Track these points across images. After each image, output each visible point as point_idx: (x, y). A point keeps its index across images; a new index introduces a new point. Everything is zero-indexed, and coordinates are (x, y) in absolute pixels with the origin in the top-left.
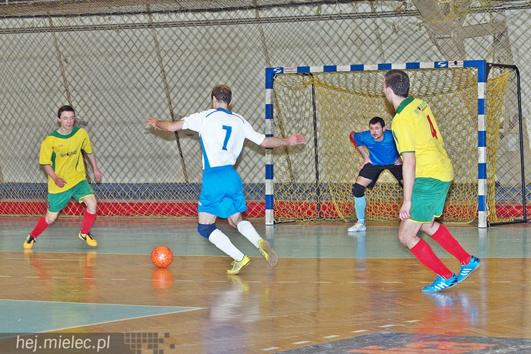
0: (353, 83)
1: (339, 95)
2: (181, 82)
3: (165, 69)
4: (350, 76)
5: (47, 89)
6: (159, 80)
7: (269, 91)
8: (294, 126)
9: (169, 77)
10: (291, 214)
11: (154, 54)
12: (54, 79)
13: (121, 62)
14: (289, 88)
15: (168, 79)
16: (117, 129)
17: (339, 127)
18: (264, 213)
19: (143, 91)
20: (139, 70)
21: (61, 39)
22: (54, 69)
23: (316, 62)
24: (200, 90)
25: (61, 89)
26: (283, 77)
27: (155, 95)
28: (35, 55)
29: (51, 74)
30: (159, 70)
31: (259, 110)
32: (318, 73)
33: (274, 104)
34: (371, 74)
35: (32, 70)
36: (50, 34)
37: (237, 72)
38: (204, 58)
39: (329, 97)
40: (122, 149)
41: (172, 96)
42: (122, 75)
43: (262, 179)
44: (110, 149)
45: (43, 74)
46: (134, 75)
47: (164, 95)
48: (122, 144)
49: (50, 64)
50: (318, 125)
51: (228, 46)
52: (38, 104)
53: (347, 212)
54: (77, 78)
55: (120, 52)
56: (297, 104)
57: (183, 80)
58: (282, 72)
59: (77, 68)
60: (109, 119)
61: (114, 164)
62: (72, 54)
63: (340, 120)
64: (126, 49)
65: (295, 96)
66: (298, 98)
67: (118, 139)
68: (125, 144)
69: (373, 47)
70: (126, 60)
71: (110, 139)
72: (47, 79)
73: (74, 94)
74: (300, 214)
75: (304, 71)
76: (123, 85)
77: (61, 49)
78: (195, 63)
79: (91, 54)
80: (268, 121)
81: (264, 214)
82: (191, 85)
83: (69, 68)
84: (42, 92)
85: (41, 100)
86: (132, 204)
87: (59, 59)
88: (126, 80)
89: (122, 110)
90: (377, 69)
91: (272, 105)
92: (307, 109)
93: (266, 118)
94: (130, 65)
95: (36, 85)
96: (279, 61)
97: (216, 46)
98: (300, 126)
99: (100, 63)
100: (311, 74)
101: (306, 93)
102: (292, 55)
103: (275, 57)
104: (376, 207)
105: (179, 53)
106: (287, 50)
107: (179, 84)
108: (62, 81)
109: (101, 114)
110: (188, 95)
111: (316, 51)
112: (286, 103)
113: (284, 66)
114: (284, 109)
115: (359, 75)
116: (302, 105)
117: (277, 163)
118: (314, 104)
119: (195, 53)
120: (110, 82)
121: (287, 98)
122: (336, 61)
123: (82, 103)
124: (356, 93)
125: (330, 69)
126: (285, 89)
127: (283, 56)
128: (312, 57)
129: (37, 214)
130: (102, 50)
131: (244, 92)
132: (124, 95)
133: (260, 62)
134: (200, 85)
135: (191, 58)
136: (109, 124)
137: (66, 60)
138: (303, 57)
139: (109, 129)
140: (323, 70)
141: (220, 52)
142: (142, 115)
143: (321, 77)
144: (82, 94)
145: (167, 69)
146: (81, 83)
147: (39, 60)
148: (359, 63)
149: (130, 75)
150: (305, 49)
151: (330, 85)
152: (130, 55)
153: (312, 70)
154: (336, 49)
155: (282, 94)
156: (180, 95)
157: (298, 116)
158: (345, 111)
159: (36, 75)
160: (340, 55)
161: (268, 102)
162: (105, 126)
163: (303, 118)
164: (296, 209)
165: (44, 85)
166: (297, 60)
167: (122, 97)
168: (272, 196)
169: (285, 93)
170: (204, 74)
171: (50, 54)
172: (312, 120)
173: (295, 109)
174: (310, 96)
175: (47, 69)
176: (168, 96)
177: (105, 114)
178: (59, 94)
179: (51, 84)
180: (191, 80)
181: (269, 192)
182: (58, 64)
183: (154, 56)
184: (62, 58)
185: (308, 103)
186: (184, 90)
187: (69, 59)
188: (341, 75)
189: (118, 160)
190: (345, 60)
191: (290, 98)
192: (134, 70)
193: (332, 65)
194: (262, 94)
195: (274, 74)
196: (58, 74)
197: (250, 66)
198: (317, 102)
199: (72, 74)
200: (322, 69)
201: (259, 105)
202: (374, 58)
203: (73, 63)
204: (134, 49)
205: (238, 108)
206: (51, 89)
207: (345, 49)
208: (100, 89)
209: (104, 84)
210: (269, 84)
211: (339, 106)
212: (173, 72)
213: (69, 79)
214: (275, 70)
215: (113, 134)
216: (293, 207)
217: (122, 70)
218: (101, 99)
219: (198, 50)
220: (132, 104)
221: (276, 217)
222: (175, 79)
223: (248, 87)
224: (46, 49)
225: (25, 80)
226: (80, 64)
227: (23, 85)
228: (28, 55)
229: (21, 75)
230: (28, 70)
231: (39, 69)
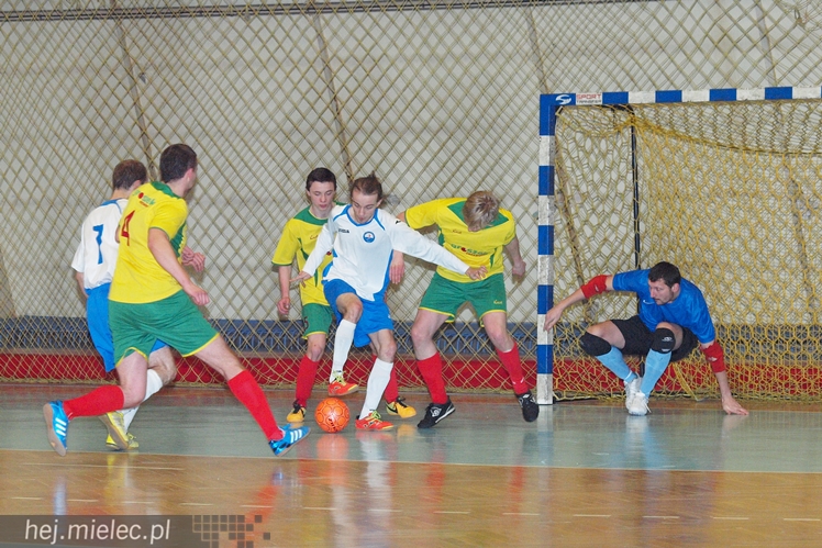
0: (714, 126)
1: (686, 149)
2: (372, 121)
3: (339, 95)
4: (709, 111)
5: (107, 132)
6: (329, 116)
7: (546, 139)
8: (594, 210)
9: (348, 111)
10: (587, 384)
11: (319, 66)
12: (121, 112)
13: (252, 80)
14: (586, 134)
15: (344, 116)
16: (244, 212)
17: (684, 212)
18: (533, 381)
19: (296, 137)
20: (287, 97)
21: (134, 32)
22: (121, 91)
23: (640, 84)
24: (409, 137)
25: (133, 132)
26: (575, 112)
27: (321, 146)
28: (82, 62)
29: (113, 102)
30: (327, 96)
31: (526, 178)
32: (644, 106)
33: (556, 167)
34: (750, 108)
35: (76, 93)
36: (112, 23)
37: (484, 102)
38: (417, 74)
39: (665, 152)
40: (252, 252)
41: (352, 147)
42: (255, 106)
43: (530, 312)
44: (229, 252)
45: (98, 102)
46: (279, 107)
47: (337, 147)
48: (252, 242)
49: (113, 82)
50: (642, 208)
51: (466, 52)
52: (88, 162)
53: (699, 382)
54: (166, 111)
55: (252, 61)
56: (601, 166)
57: (376, 116)
58: (573, 103)
60: (229, 192)
61: (237, 282)
62: (157, 63)
63: (688, 198)
64: (264, 55)
65: (596, 151)
66: (604, 156)
67: (245, 232)
68: (260, 243)
69: (756, 54)
70: (264, 76)
71: (229, 232)
72: (106, 112)
74: (605, 385)
75: (616, 101)
76: (256, 125)
77: (134, 52)
78: (400, 84)
79: (195, 63)
80: (544, 199)
81: (535, 382)
82: (392, 128)
83: (150, 92)
84: (96, 138)
85: (93, 153)
86: (271, 361)
87: (129, 73)
88: (263, 116)
89: (254, 175)
90: (762, 97)
91: (552, 168)
92: (621, 177)
93: (540, 194)
94: (272, 86)
95: (84, 123)
96: (566, 81)
97: (441, 51)
98: (607, 210)
99: (211, 82)
100: (630, 108)
101: (619, 144)
102: (593, 68)
103: (557, 72)
104: (757, 372)
105: (368, 65)
106: (583, 59)
107: (368, 125)
108: (136, 116)
109: (213, 182)
110: (385, 147)
111: (641, 62)
112: (578, 164)
113: (576, 91)
114: (575, 177)
115: (725, 109)
116: (611, 169)
117: (561, 282)
118: (634, 165)
119: (401, 64)
120: (230, 118)
121: (581, 154)
122: (679, 82)
124: (719, 145)
125: (669, 97)
126: (579, 136)
127: (575, 70)
128: (632, 73)
129: (82, 378)
130: (216, 55)
131: (496, 142)
132: (257, 145)
133: (529, 83)
134: (409, 127)
135: (393, 73)
136: (228, 203)
137: (142, 76)
138: (614, 73)
139: (229, 212)
140: (654, 100)
141: (450, 62)
142: (294, 185)
143: (650, 114)
145: (343, 95)
146: (174, 121)
147: (90, 74)
148: (727, 86)
149: (271, 106)
150: (619, 56)
151: (667, 129)
152: (272, 66)
153: (633, 98)
154: (680, 58)
155: (571, 146)
156: (369, 147)
157: (603, 190)
158: (698, 180)
159: (83, 103)
160: (689, 69)
161: (545, 162)
162: (221, 206)
163: (613, 195)
164: (598, 373)
165: (99, 123)
166: (602, 79)
167: (254, 149)
168: (550, 347)
169: (578, 146)
170: (417, 105)
171: (112, 62)
172: (630, 197)
173: (596, 177)
174: (627, 151)
175: (105, 92)
176: (344, 150)
177: (221, 182)
178: (129, 142)
179: (114, 122)
180: (392, 116)
181: (543, 338)
182: (127, 82)
183: (319, 70)
184: (136, 72)
185: (623, 165)
186: (376, 137)
187: (150, 72)
188: (690, 110)
189: (245, 273)
190: (698, 79)
191: (587, 154)
192: (280, 96)
193: (672, 89)
194: (533, 146)
195: (556, 106)
196: (128, 101)
197: (510, 91)
198: (640, 162)
199: (155, 102)
200: (652, 97)
201: (525, 168)
202: (755, 75)
203: (158, 81)
204: (280, 55)
205: (484, 173)
206: (114, 133)
207: (698, 58)
208: (211, 133)
209: (219, 123)
210: (547, 126)
211: (685, 171)
212: (356, 100)
213: (151, 112)
214: (558, 98)
215: (237, 222)
216: (592, 370)
217: (255, 96)
218: (212, 153)
219: (405, 59)
220: (274, 164)
221: (559, 388)
222: (360, 115)
223: (504, 132)
224: (105, 53)
225: (62, 113)
226: (172, 83)
227: (57, 123)
228: (68, 63)
229: (55, 104)
230: (69, 93)
231: (91, 93)
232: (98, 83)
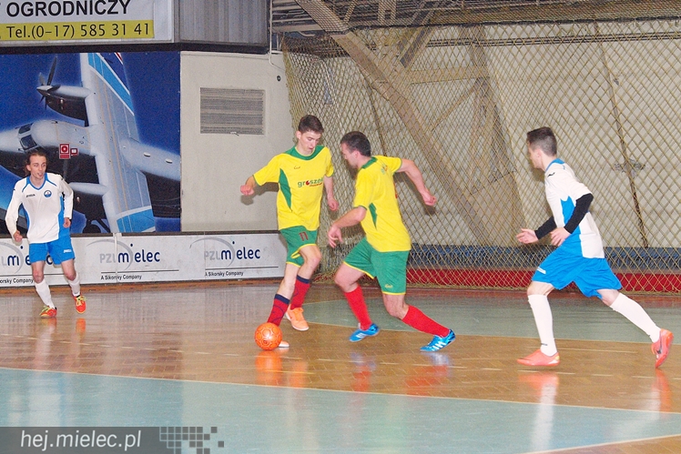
5: (591, 120)
12: (600, 105)
21: (610, 51)
22: (600, 92)
25: (609, 119)
28: (575, 72)
29: (595, 99)
35: (570, 93)
36: (595, 45)
44: (675, 201)
45: (585, 99)
49: (595, 85)
52: (578, 140)
54: (631, 105)
59: (631, 92)
60: (674, 160)
62: (625, 72)
71: (675, 188)
72: (590, 106)
73: (626, 126)
77: (610, 65)
79: (651, 72)
83: (621, 92)
84: (583, 124)
85: (581, 134)
87: (607, 78)
95: (575, 114)
99: (662, 85)
108: (611, 108)
109: (664, 154)
123: (637, 139)
130: (666, 66)
136: (674, 168)
137: (616, 81)
139: (674, 174)
144: (638, 126)
146: (637, 112)
147: (580, 79)
159: (575, 100)
162: (669, 170)
165: (585, 113)
171: (595, 72)
175: (590, 92)
177: (669, 153)
178: (606, 126)
179: (595, 113)
182: (605, 85)
184: (612, 78)
187: (621, 79)
196: (606, 98)
199: (624, 99)
203: (626, 85)
206: (596, 120)
208: (662, 120)
209: (668, 113)
213: (621, 105)
218: (663, 134)
224: (590, 65)
225: (561, 107)
226: (636, 86)
227: (557, 114)
228: (565, 73)
229: (556, 101)
230: (565, 94)
231: (580, 93)
232: (585, 86)
